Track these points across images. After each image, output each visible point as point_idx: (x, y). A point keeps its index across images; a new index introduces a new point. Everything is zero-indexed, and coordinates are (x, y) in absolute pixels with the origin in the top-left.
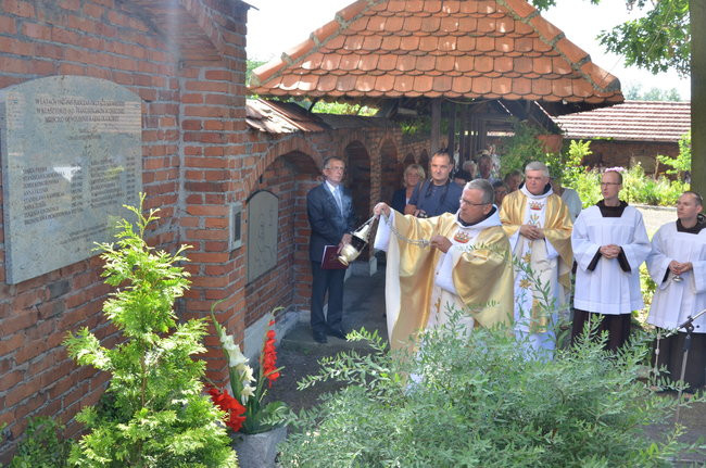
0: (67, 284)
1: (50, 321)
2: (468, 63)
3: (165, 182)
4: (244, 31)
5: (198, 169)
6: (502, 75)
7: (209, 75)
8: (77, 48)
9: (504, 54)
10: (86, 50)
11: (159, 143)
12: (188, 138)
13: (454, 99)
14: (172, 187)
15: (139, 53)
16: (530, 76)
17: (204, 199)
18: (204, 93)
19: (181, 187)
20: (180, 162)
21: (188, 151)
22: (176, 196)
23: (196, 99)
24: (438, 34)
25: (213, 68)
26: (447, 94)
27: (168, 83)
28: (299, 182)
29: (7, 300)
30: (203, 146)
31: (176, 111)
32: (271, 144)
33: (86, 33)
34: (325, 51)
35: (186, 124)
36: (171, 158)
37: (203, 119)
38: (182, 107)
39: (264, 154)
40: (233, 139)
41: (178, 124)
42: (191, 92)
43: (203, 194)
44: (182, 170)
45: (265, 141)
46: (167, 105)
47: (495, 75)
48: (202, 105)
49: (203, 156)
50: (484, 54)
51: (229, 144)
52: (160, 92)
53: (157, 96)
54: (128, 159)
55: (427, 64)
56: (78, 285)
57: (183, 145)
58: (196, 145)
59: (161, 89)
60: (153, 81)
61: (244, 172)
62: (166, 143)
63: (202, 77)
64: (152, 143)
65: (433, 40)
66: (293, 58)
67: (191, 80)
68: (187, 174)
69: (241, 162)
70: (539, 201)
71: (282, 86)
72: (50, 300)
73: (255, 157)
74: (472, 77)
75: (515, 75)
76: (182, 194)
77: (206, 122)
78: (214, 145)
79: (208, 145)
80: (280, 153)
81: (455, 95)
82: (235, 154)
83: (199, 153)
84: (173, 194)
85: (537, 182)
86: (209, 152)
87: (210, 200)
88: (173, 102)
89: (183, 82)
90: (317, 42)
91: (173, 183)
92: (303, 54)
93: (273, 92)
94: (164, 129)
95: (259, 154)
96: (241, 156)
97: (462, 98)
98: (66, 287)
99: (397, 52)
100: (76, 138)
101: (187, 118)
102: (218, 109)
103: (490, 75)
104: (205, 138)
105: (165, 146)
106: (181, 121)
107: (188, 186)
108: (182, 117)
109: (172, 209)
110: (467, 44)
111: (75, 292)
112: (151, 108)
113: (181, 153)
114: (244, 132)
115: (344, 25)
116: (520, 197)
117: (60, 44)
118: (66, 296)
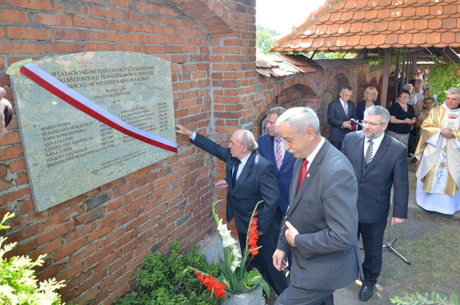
0: (106, 196)
1: (89, 225)
2: (410, 24)
3: (199, 114)
4: (253, 12)
5: (221, 104)
6: (434, 31)
7: (226, 43)
8: (103, 31)
9: (436, 17)
10: (114, 32)
11: (193, 89)
12: (215, 84)
13: (399, 48)
14: (205, 116)
15: (170, 31)
16: (455, 30)
17: (225, 123)
18: (223, 55)
19: (212, 115)
20: (211, 100)
21: (216, 92)
22: (208, 121)
23: (218, 59)
24: (390, 7)
25: (228, 38)
26: (394, 46)
27: (198, 50)
28: (304, 100)
29: (39, 221)
30: (224, 89)
31: (207, 67)
32: (277, 83)
33: (113, 19)
34: (318, 23)
35: (214, 76)
36: (203, 98)
37: (223, 72)
38: (211, 64)
39: (272, 90)
40: (245, 83)
41: (208, 76)
42: (215, 55)
43: (225, 120)
44: (213, 104)
45: (272, 81)
46: (198, 65)
47: (429, 31)
48: (222, 63)
49: (224, 96)
50: (421, 18)
51: (241, 87)
52: (191, 56)
53: (189, 59)
54: (159, 104)
55: (382, 27)
56: (118, 194)
57: (212, 89)
58: (220, 88)
59: (193, 54)
60: (184, 50)
61: (255, 104)
62: (198, 89)
63: (222, 45)
64: (186, 90)
65: (387, 11)
66: (298, 29)
67: (215, 47)
68: (215, 107)
69: (252, 97)
70: (455, 113)
71: (292, 46)
72: (88, 210)
73: (265, 92)
74: (413, 34)
75: (443, 30)
76: (213, 120)
77: (225, 73)
78: (230, 89)
79: (227, 89)
80: (285, 87)
81: (400, 46)
82: (248, 92)
83: (222, 94)
84: (206, 120)
85: (453, 101)
86: (228, 93)
87: (229, 123)
88: (204, 62)
89: (210, 48)
90: (313, 18)
91: (206, 114)
92: (304, 27)
93: (286, 50)
94: (197, 80)
95: (267, 90)
96: (252, 93)
97: (405, 48)
98: (105, 198)
99: (363, 21)
100: (103, 96)
101: (215, 71)
102: (232, 65)
103: (425, 31)
104: (225, 84)
105: (197, 92)
106: (210, 73)
107: (216, 115)
108: (211, 71)
109: (205, 130)
110: (409, 12)
111: (114, 200)
112: (183, 67)
113: (211, 94)
114: (254, 78)
115: (330, 6)
116: (441, 110)
117: (84, 29)
118: (106, 204)
